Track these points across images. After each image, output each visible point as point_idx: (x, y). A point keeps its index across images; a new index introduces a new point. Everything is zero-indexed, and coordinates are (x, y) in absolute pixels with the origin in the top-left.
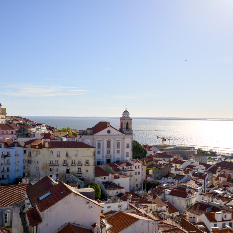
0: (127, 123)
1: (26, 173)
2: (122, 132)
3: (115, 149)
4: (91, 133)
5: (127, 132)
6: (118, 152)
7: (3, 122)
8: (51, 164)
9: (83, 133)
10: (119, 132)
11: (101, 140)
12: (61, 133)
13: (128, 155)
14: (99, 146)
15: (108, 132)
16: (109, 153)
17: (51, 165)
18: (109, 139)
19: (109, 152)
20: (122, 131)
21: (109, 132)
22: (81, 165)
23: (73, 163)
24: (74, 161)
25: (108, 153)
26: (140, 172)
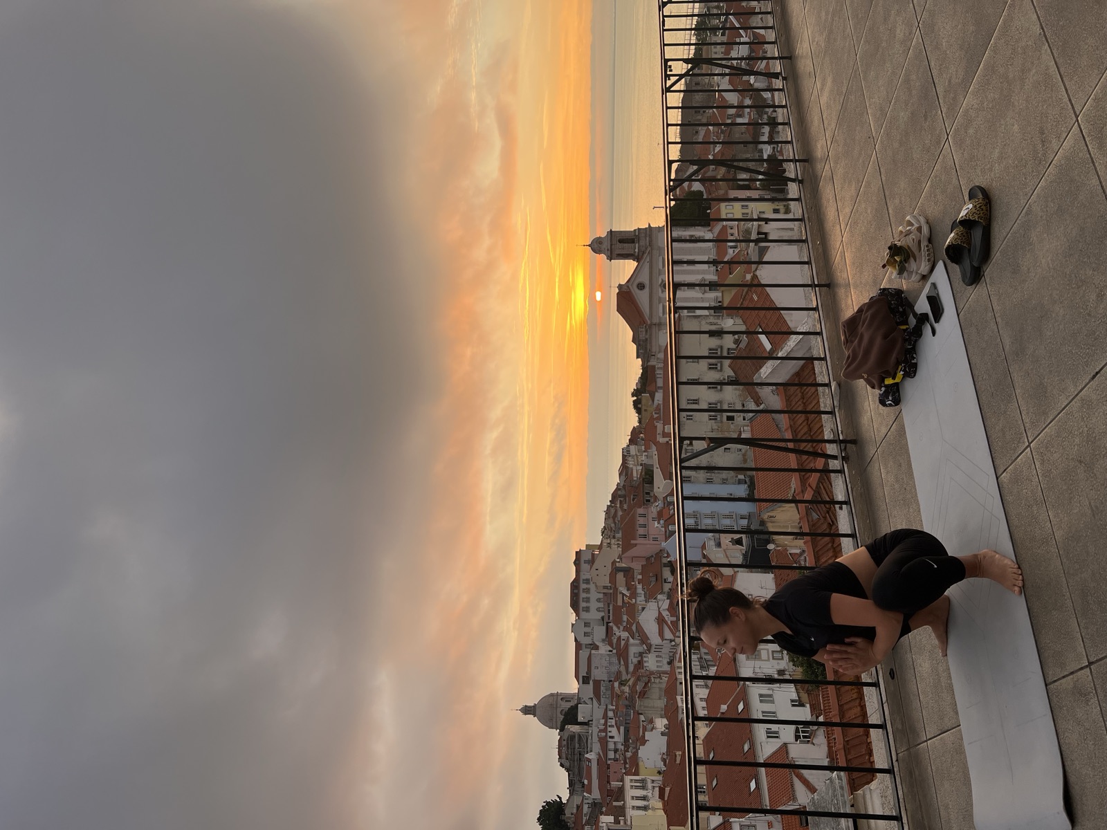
0: (621, 241)
1: (737, 477)
2: (644, 253)
3: (684, 270)
4: (644, 330)
5: (642, 243)
7: (618, 544)
8: (716, 419)
9: (644, 349)
10: (641, 263)
12: (643, 408)
15: (641, 289)
17: (719, 419)
18: (660, 285)
20: (641, 254)
21: (641, 286)
22: (721, 347)
23: (716, 368)
24: (710, 365)
26: (742, 206)
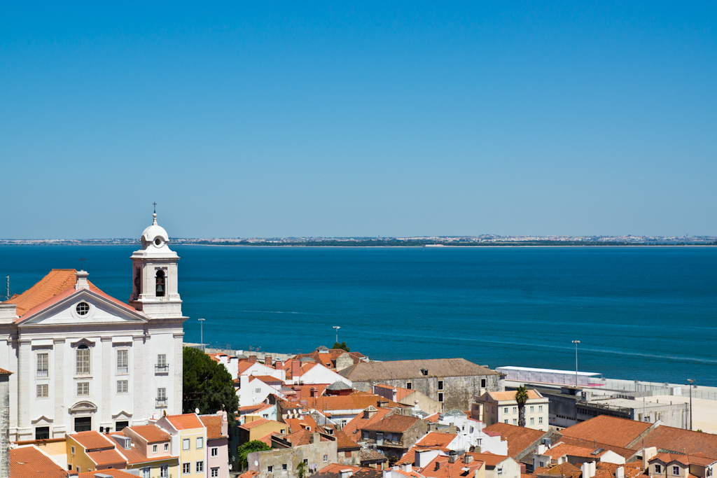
0: (160, 274)
3: (109, 376)
6: (122, 387)
11: (50, 343)
13: (164, 399)
14: (43, 369)
15: (78, 309)
16: (86, 392)
19: (83, 388)
21: (83, 309)
25: (80, 393)
26: (201, 463)
